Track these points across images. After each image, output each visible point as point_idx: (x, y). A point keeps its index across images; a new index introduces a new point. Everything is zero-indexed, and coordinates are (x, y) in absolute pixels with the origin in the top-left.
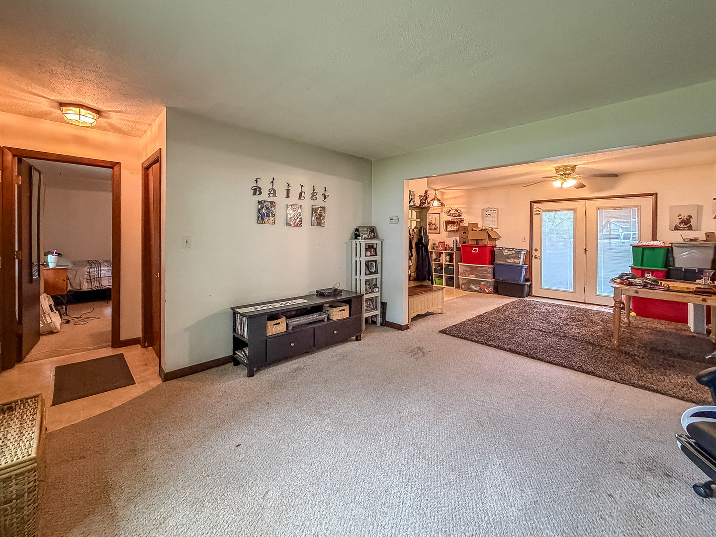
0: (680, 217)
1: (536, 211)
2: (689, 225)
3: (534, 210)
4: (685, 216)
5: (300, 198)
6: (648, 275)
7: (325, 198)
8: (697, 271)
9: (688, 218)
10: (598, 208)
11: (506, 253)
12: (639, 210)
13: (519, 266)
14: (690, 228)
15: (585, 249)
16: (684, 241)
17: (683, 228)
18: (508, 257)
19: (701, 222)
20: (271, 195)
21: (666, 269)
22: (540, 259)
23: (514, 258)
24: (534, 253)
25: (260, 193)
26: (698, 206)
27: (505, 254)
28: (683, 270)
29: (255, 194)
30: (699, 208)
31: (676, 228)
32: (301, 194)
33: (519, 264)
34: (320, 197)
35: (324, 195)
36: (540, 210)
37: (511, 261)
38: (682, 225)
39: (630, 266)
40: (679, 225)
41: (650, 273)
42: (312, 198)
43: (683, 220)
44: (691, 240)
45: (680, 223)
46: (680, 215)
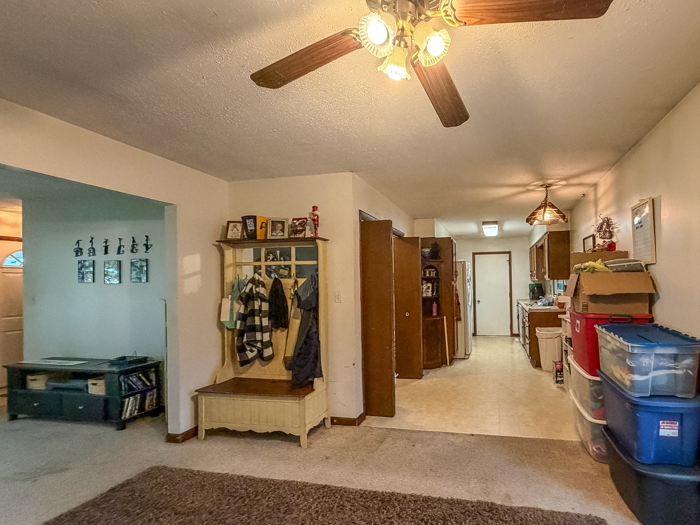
5: (119, 253)
7: (147, 248)
20: (91, 254)
25: (82, 253)
29: (77, 255)
32: (119, 248)
34: (141, 248)
35: (146, 245)
42: (132, 251)
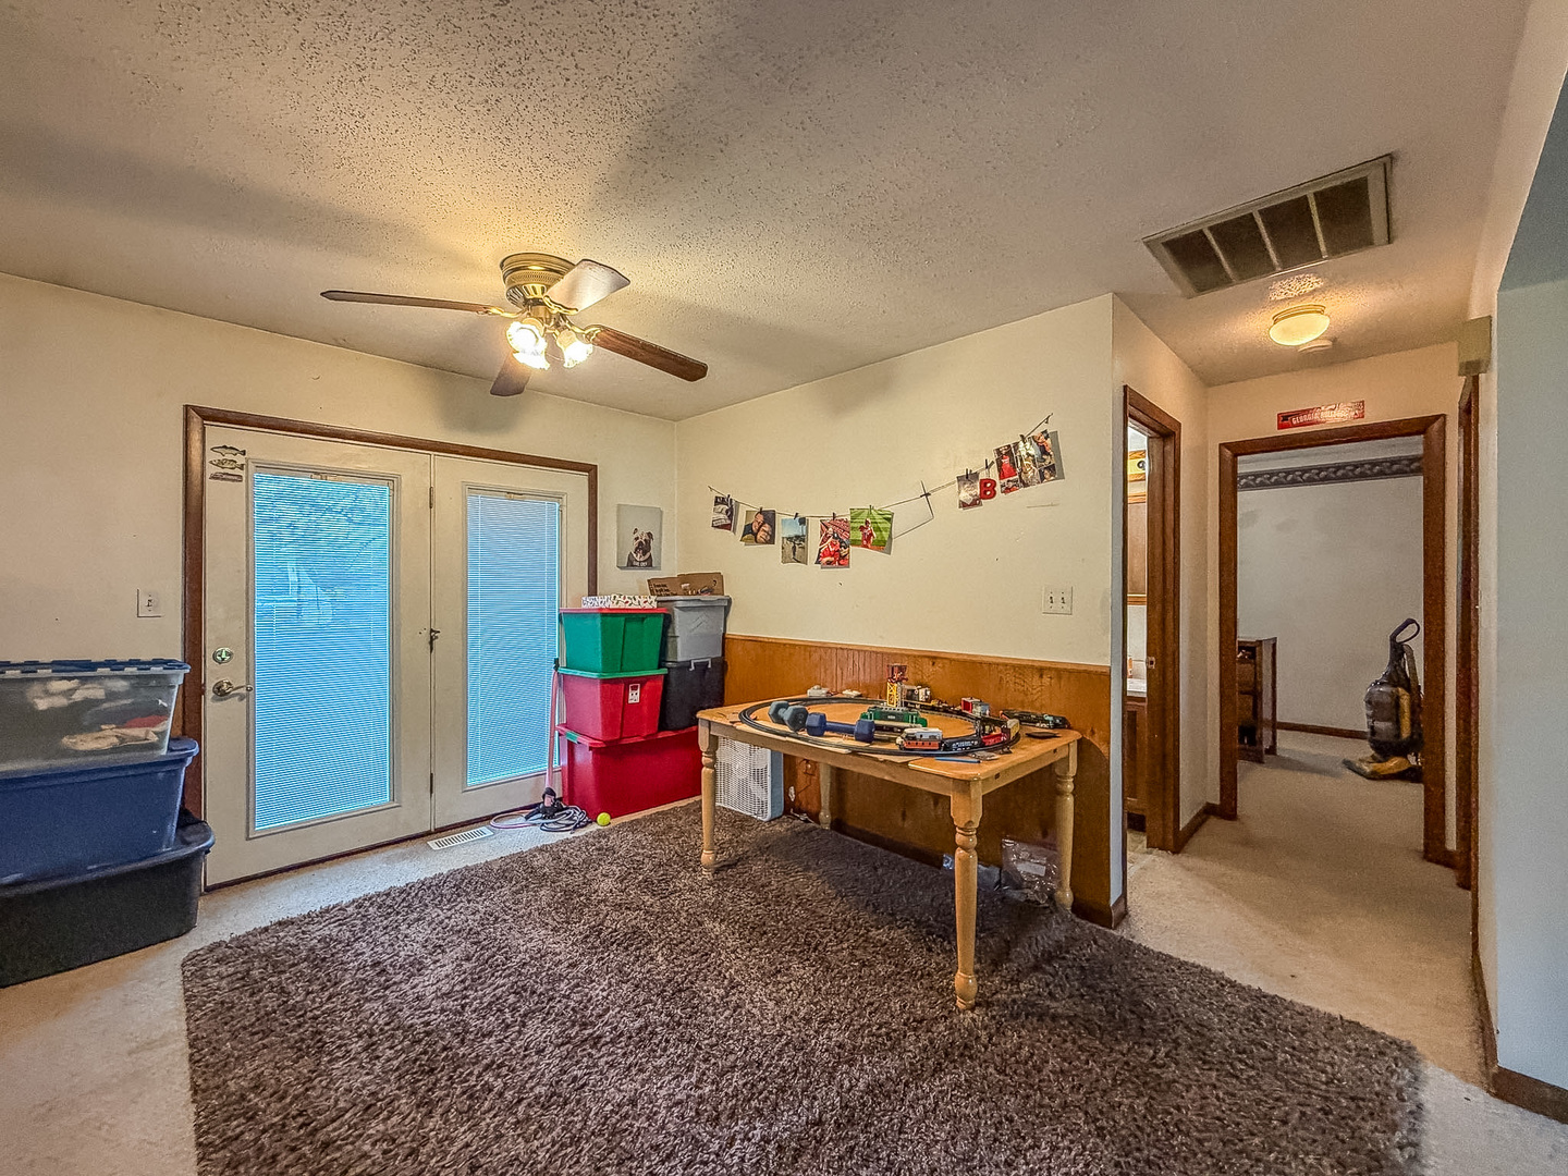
0: (636, 536)
1: (220, 464)
2: (648, 555)
3: (210, 456)
4: (643, 533)
6: (634, 693)
9: (647, 538)
11: (49, 697)
14: (649, 564)
15: (432, 633)
17: (640, 562)
18: (76, 717)
22: (247, 695)
23: (122, 718)
24: (214, 675)
26: (658, 510)
27: (42, 704)
28: (693, 668)
31: (631, 564)
36: (241, 460)
38: (639, 556)
40: (635, 555)
41: (636, 688)
43: (641, 543)
45: (636, 550)
46: (636, 530)
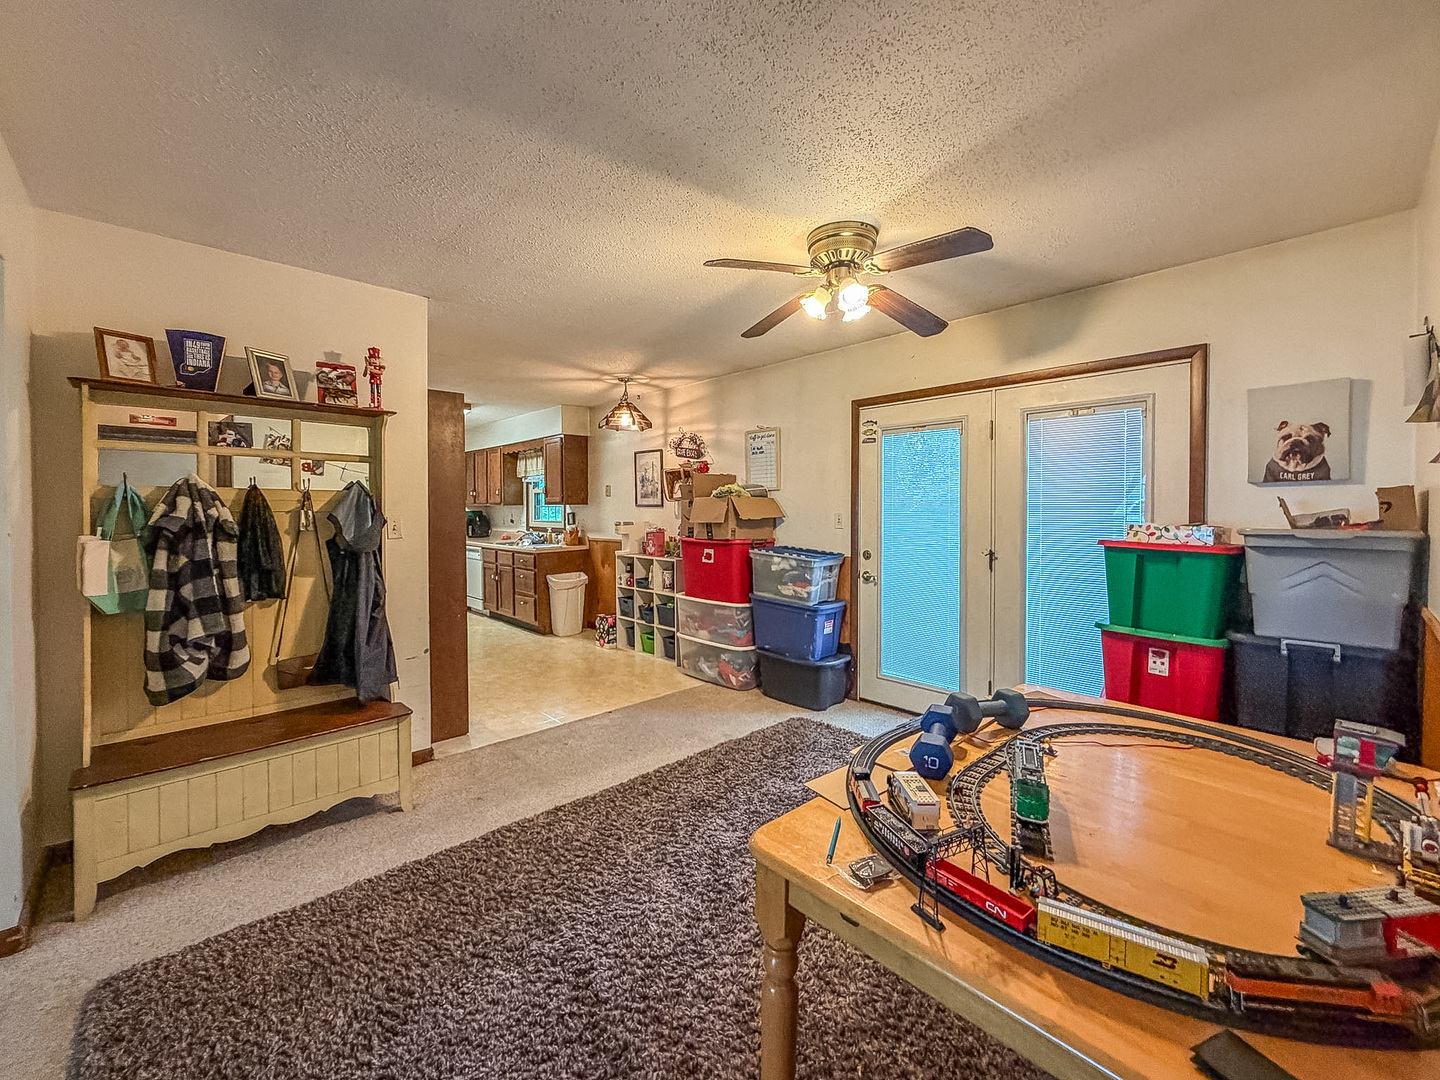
0: (1285, 432)
1: (866, 433)
2: (1317, 460)
3: (862, 429)
4: (1301, 424)
6: (1159, 661)
8: (1337, 659)
9: (1314, 433)
10: (1028, 414)
11: (775, 565)
12: (1150, 415)
13: (808, 609)
14: (1322, 474)
15: (991, 554)
16: (1294, 526)
17: (1296, 474)
18: (781, 578)
19: (1364, 447)
21: (1220, 644)
22: (878, 583)
23: (795, 580)
24: (863, 566)
26: (1352, 382)
27: (774, 568)
28: (1285, 652)
30: (1357, 393)
31: (1273, 476)
33: (808, 599)
36: (875, 428)
37: (788, 590)
38: (1292, 464)
39: (1098, 625)
40: (1282, 464)
41: (1162, 655)
43: (1297, 444)
44: (1321, 522)
45: (1285, 456)
46: (1284, 424)
